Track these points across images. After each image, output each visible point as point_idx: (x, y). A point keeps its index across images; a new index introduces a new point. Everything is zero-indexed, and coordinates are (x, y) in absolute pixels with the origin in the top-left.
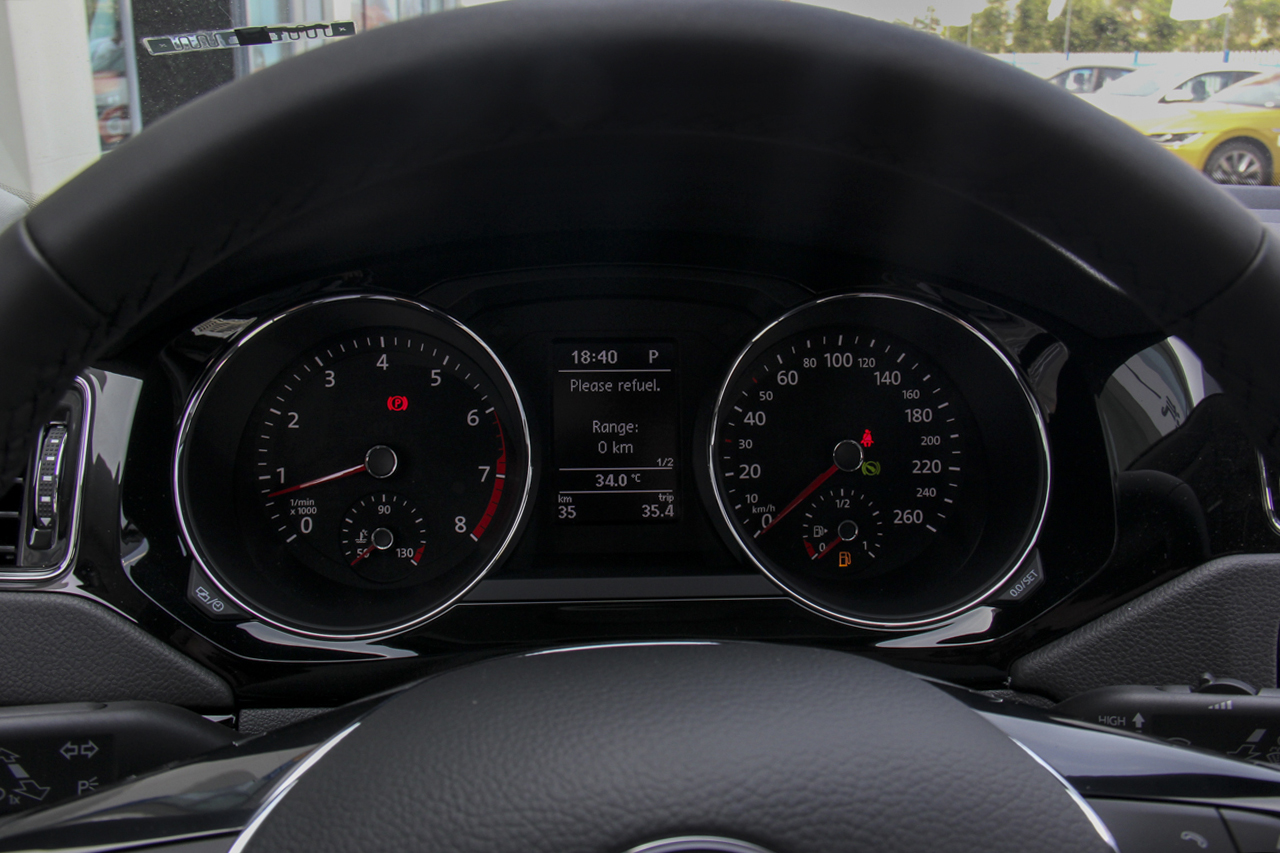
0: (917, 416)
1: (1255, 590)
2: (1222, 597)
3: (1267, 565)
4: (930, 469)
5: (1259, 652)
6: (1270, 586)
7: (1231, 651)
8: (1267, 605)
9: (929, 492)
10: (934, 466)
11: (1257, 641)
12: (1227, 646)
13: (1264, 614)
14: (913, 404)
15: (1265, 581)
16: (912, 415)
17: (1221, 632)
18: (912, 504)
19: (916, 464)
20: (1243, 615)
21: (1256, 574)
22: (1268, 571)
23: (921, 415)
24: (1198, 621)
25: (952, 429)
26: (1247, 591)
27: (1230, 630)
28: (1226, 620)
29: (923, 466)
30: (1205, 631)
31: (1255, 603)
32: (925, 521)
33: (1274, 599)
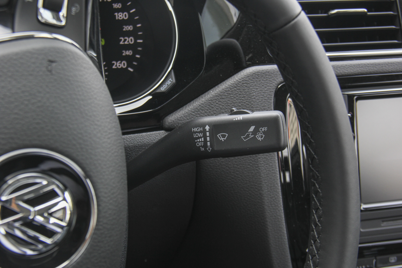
0: (121, 16)
1: (263, 80)
2: (249, 84)
3: (267, 70)
4: (128, 41)
5: (265, 106)
6: (269, 78)
7: (254, 106)
8: (268, 86)
9: (129, 53)
10: (130, 40)
11: (264, 102)
12: (252, 104)
13: (267, 90)
14: (118, 10)
15: (267, 76)
16: (118, 16)
17: (249, 99)
18: (121, 58)
19: (121, 40)
20: (258, 91)
21: (263, 73)
22: (269, 72)
23: (123, 16)
24: (240, 94)
25: (138, 22)
26: (259, 81)
27: (253, 97)
28: (251, 93)
29: (125, 40)
30: (243, 99)
31: (263, 86)
32: (128, 66)
33: (271, 84)
